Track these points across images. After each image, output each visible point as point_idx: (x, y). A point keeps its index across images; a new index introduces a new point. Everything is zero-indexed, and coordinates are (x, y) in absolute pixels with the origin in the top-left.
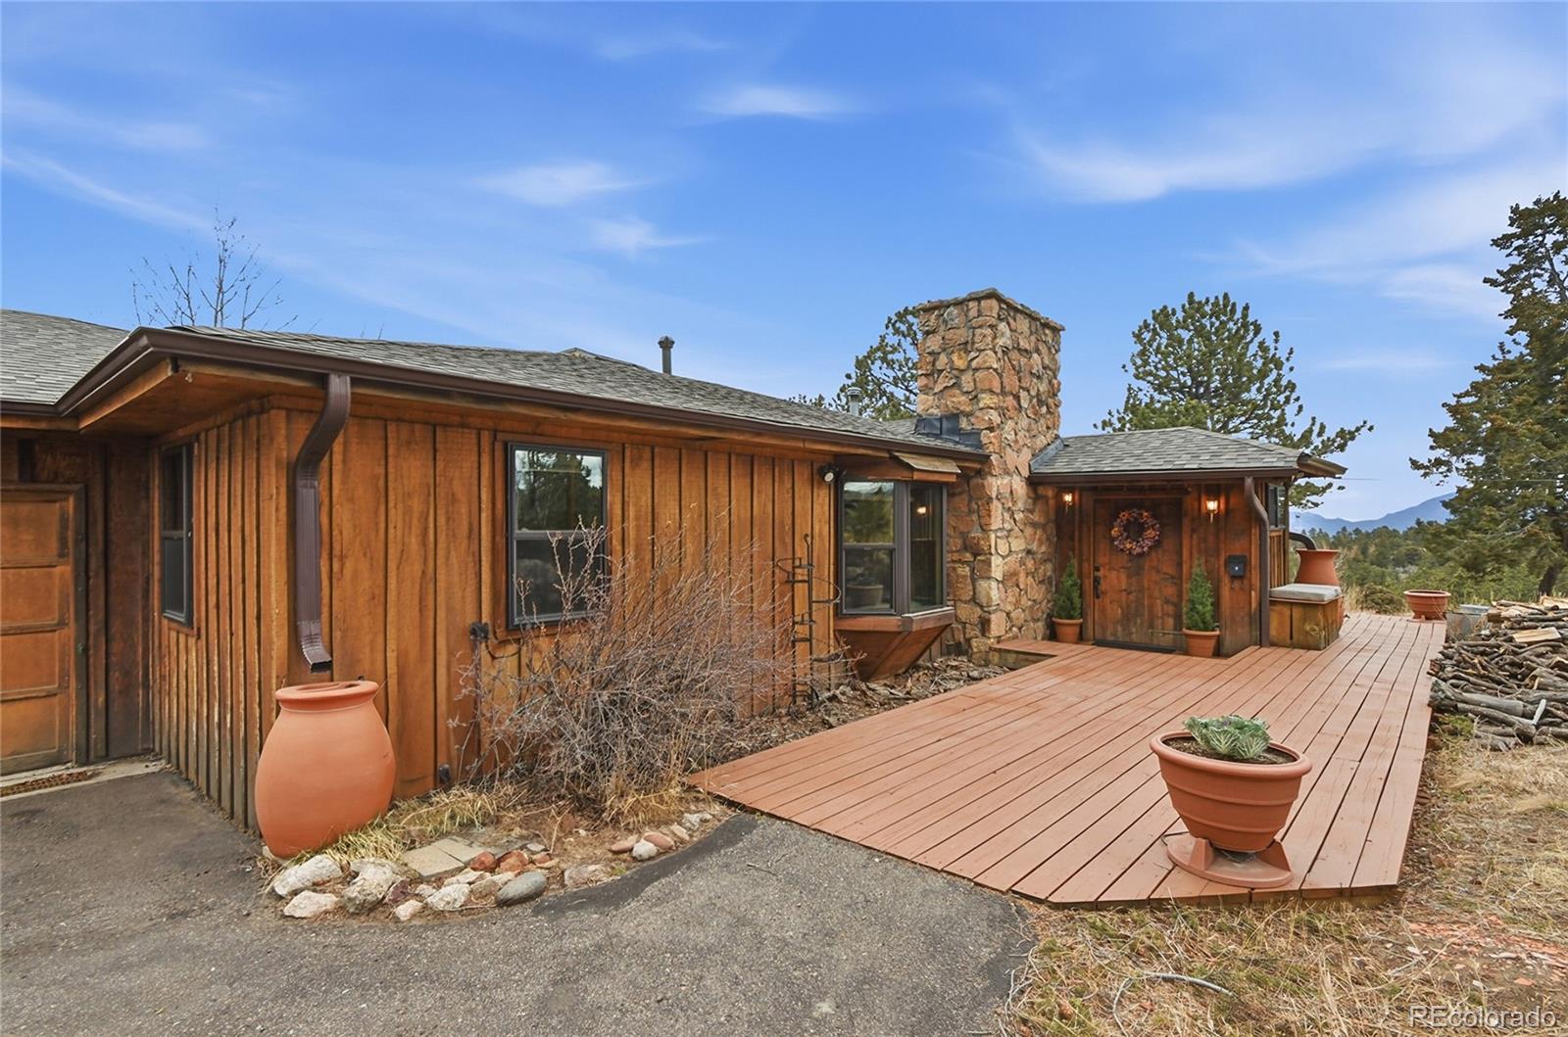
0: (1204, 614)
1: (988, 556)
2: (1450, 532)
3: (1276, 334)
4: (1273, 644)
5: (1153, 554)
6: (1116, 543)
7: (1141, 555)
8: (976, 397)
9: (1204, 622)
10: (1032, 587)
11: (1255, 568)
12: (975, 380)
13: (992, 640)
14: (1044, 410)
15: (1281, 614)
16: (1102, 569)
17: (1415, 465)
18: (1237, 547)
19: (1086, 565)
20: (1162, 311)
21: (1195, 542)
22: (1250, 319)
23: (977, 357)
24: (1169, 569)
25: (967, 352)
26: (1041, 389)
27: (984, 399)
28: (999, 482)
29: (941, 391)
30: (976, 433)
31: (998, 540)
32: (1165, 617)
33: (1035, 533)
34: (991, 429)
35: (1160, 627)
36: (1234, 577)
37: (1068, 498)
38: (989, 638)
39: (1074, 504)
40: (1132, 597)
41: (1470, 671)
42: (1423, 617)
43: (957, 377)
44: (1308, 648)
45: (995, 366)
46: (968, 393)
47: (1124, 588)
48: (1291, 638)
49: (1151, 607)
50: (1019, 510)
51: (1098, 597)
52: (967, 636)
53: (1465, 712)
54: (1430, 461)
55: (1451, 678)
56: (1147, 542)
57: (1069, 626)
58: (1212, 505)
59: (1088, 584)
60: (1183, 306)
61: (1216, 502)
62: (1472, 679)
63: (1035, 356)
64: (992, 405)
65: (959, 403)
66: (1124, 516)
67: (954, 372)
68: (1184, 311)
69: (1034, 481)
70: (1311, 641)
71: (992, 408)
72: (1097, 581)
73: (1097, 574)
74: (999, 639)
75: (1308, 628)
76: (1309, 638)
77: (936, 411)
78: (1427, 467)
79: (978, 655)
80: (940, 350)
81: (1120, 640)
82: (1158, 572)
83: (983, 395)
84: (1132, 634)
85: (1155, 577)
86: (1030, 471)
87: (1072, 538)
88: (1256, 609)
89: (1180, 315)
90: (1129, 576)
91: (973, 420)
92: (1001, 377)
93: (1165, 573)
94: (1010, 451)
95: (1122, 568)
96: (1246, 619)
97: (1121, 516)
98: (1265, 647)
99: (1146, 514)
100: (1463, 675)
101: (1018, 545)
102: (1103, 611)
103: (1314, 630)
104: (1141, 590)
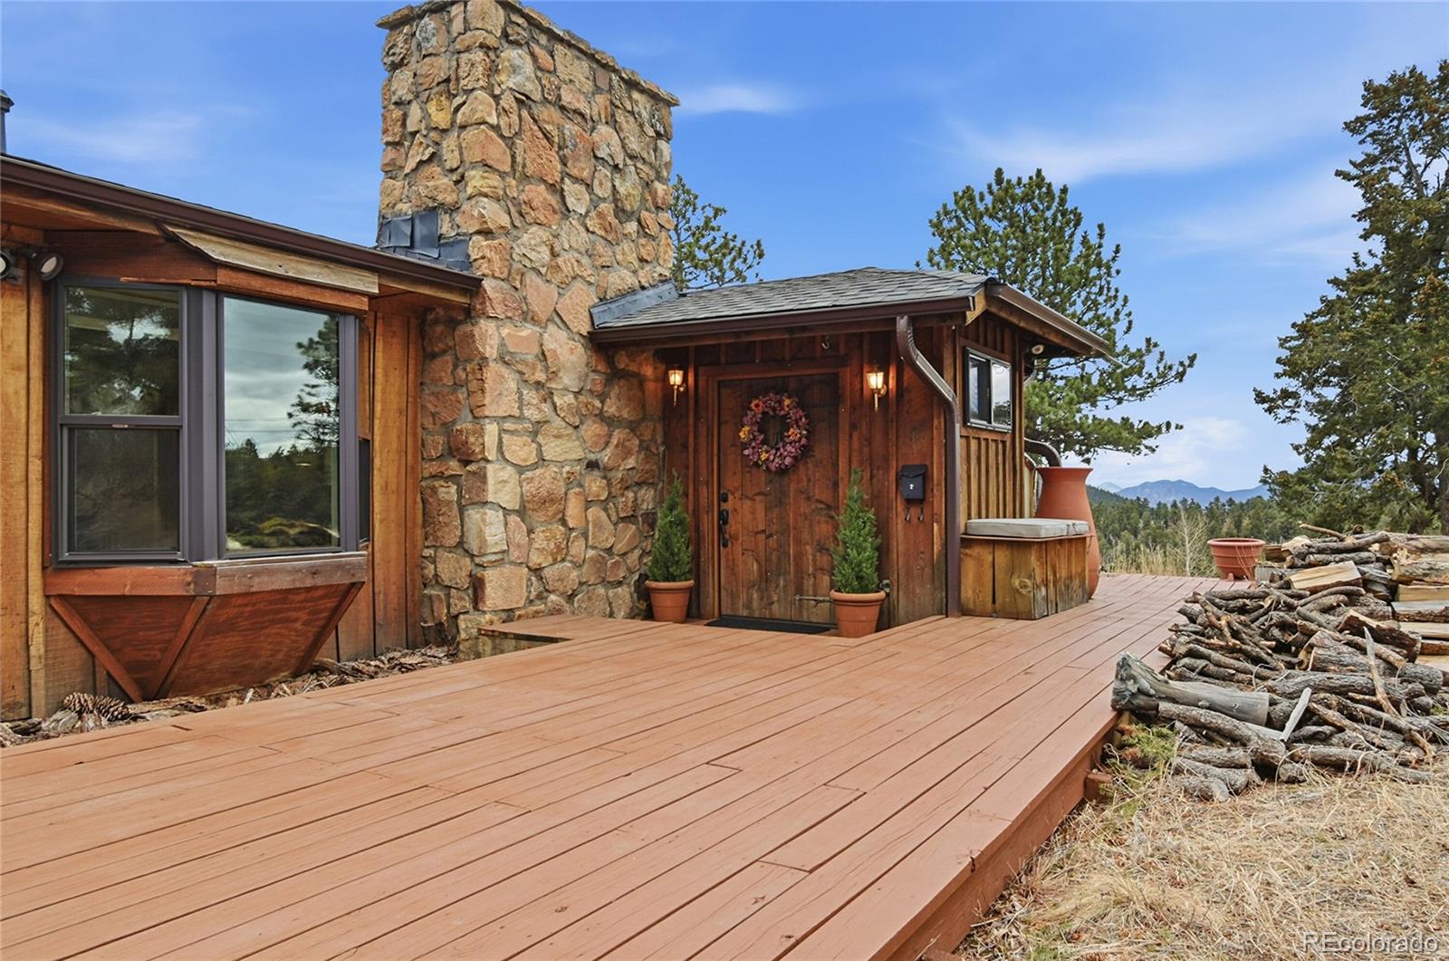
0: (859, 564)
1: (482, 464)
2: (1301, 481)
3: (1101, 227)
4: (965, 612)
5: (802, 468)
6: (746, 452)
7: (783, 471)
8: (463, 177)
9: (860, 578)
10: (599, 525)
11: (939, 485)
12: (460, 148)
13: (488, 616)
14: (632, 227)
15: (979, 561)
16: (730, 497)
17: (1260, 398)
18: (912, 452)
19: (704, 491)
20: (964, 192)
21: (855, 446)
22: (1069, 206)
23: (464, 103)
24: (821, 492)
25: (451, 96)
26: (622, 190)
27: (473, 178)
28: (505, 332)
29: (413, 170)
30: (461, 241)
31: (505, 437)
32: (819, 575)
33: (610, 436)
34: (486, 233)
35: (811, 592)
36: (910, 502)
37: (676, 378)
38: (484, 612)
39: (687, 389)
40: (772, 542)
41: (1215, 641)
42: (1231, 575)
43: (437, 144)
44: (1017, 616)
45: (493, 120)
46: (452, 171)
47: (761, 527)
48: (994, 602)
49: (799, 556)
50: (566, 389)
51: (725, 546)
52: (454, 611)
53: (1169, 720)
54: (1275, 392)
55: (1185, 656)
56: (789, 448)
57: (671, 592)
58: (875, 380)
59: (709, 523)
60: (990, 187)
61: (881, 375)
62: (1215, 655)
63: (604, 129)
64: (485, 190)
65: (436, 188)
66: (757, 406)
67: (432, 134)
68: (991, 192)
69: (603, 343)
70: (1021, 605)
71: (486, 196)
72: (723, 518)
73: (724, 506)
74: (509, 615)
75: (1016, 583)
76: (1019, 600)
77: (404, 207)
78: (1273, 400)
79: (467, 644)
80: (410, 97)
81: (757, 614)
82: (808, 498)
83: (473, 173)
84: (773, 603)
85: (805, 508)
86: (593, 324)
87: (685, 446)
88: (939, 556)
89: (989, 199)
90: (768, 509)
91: (458, 218)
92: (511, 146)
93: (818, 501)
94: (538, 281)
95: (757, 494)
96: (928, 570)
97: (753, 405)
98: (953, 616)
99: (787, 402)
100: (1202, 649)
101: (564, 449)
102: (732, 570)
103: (1026, 586)
104: (784, 531)
